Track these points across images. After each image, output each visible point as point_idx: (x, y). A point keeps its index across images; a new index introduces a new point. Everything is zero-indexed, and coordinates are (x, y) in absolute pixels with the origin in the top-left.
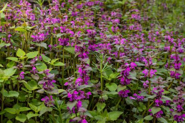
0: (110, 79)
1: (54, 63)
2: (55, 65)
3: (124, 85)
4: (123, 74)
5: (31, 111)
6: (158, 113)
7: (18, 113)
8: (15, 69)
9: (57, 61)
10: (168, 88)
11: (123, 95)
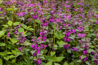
0: (59, 38)
1: (28, 29)
2: (29, 30)
3: (67, 42)
4: (66, 36)
5: (13, 54)
6: (84, 58)
7: (6, 55)
8: (5, 31)
9: (30, 28)
10: (95, 44)
11: (66, 47)
